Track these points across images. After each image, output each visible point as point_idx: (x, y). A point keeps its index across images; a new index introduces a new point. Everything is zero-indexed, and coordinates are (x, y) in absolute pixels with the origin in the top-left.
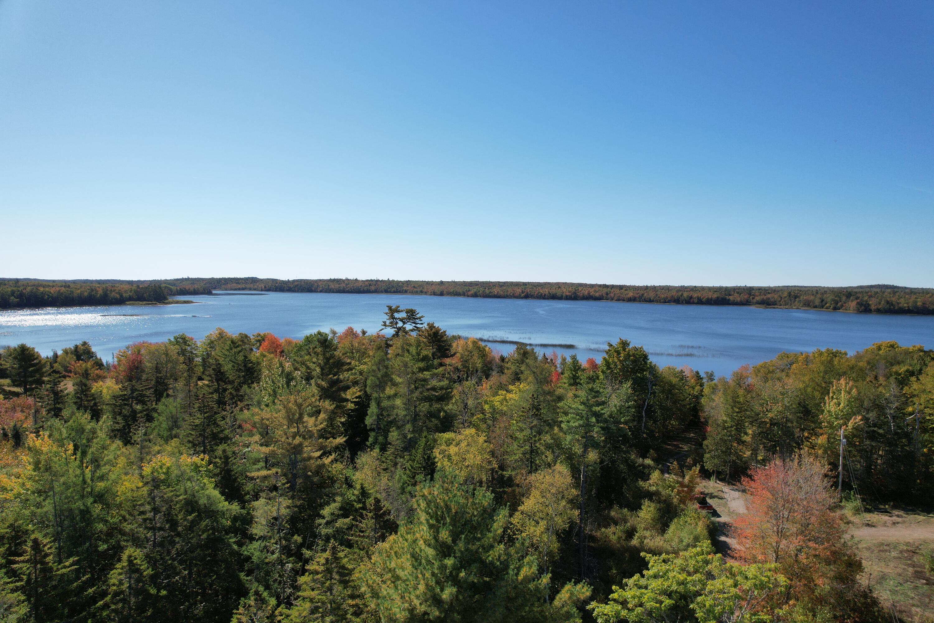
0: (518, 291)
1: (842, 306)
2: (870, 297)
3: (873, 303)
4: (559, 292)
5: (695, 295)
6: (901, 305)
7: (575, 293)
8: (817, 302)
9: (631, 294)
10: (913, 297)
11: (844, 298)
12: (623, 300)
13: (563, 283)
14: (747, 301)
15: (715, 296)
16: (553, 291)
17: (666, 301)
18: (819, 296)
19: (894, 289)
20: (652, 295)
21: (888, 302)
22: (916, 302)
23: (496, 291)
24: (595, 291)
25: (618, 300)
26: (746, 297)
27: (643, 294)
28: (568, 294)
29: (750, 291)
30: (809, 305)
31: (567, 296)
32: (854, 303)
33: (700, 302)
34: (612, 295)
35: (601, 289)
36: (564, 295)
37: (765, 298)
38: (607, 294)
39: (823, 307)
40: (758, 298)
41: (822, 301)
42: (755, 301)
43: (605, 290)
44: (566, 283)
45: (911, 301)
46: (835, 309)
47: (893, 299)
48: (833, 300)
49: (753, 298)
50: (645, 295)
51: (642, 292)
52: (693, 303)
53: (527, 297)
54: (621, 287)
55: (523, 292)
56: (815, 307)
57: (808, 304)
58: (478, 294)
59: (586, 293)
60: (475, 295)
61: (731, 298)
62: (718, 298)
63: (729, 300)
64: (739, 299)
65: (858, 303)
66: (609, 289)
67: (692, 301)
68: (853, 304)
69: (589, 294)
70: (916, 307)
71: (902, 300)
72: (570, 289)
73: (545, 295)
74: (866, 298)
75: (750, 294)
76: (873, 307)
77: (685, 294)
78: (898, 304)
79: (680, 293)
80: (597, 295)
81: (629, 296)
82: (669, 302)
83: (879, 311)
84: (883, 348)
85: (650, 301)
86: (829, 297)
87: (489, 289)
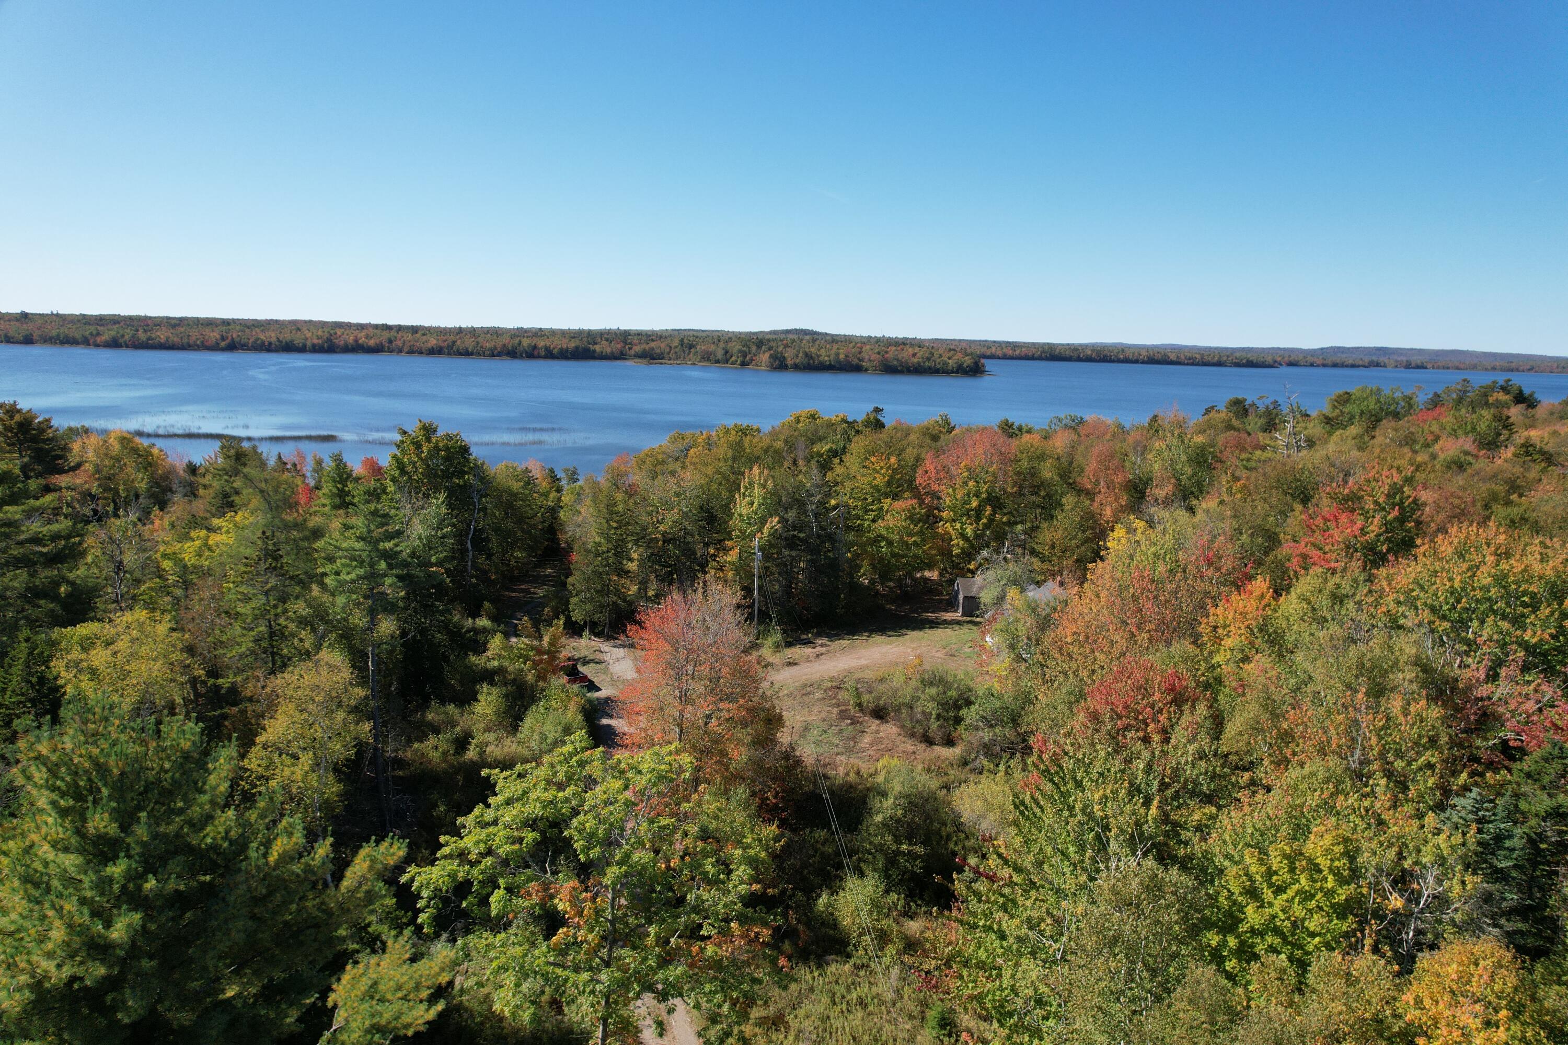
0: (213, 335)
1: (752, 360)
2: (786, 346)
3: (789, 354)
4: (298, 339)
5: (541, 344)
6: (821, 359)
7: (329, 340)
8: (720, 354)
9: (432, 342)
10: (835, 346)
11: (754, 348)
12: (421, 353)
13: (305, 322)
14: (622, 353)
15: (572, 345)
16: (287, 336)
17: (494, 354)
18: (722, 345)
19: (814, 335)
20: (469, 343)
21: (806, 354)
22: (838, 354)
23: (162, 335)
24: (367, 337)
25: (411, 352)
26: (619, 346)
27: (454, 342)
28: (316, 341)
29: (625, 336)
30: (708, 360)
31: (314, 345)
32: (767, 355)
33: (550, 355)
34: (400, 343)
35: (378, 332)
36: (309, 344)
37: (647, 347)
38: (390, 341)
39: (727, 361)
40: (637, 349)
41: (727, 352)
42: (632, 352)
43: (386, 335)
44: (311, 321)
45: (833, 352)
46: (743, 364)
47: (813, 350)
48: (740, 351)
49: (630, 349)
50: (459, 342)
51: (452, 338)
52: (539, 357)
53: (232, 347)
54: (414, 330)
55: (223, 339)
56: (718, 362)
57: (707, 358)
58: (121, 341)
59: (351, 340)
60: (114, 344)
61: (597, 348)
62: (577, 348)
63: (594, 351)
64: (609, 350)
65: (771, 356)
66: (393, 333)
67: (536, 353)
68: (765, 357)
69: (356, 341)
70: (839, 362)
71: (823, 352)
72: (320, 333)
73: (270, 344)
74: (780, 349)
75: (625, 342)
76: (789, 362)
77: (526, 342)
78: (818, 356)
79: (517, 341)
80: (372, 343)
81: (429, 345)
82: (499, 355)
83: (797, 367)
84: (802, 419)
85: (467, 354)
86: (735, 347)
87: (145, 331)
